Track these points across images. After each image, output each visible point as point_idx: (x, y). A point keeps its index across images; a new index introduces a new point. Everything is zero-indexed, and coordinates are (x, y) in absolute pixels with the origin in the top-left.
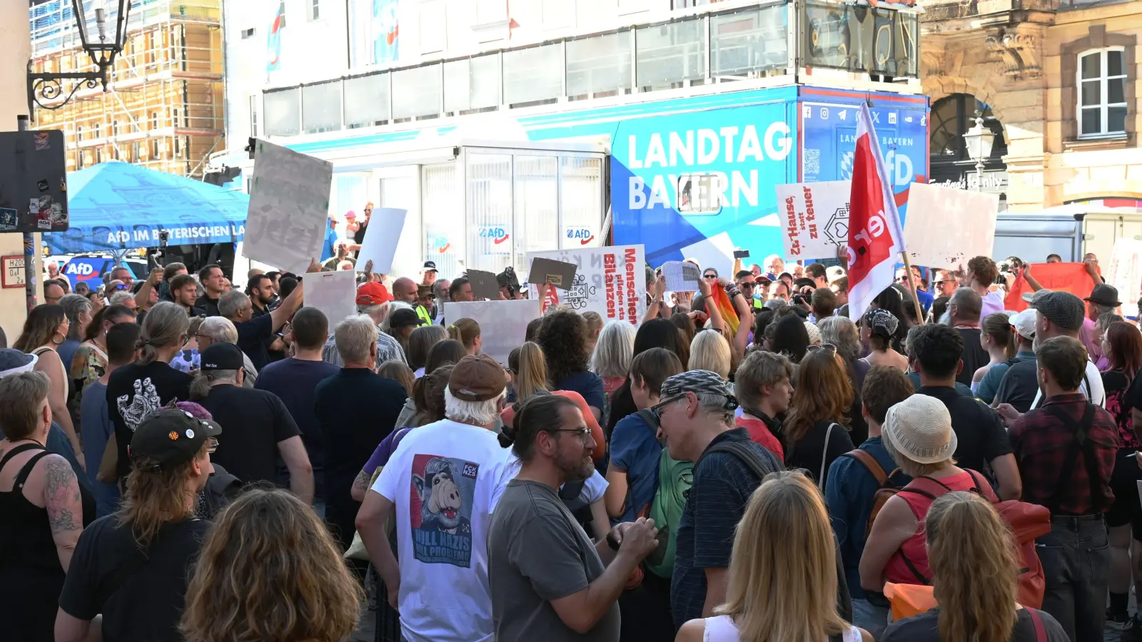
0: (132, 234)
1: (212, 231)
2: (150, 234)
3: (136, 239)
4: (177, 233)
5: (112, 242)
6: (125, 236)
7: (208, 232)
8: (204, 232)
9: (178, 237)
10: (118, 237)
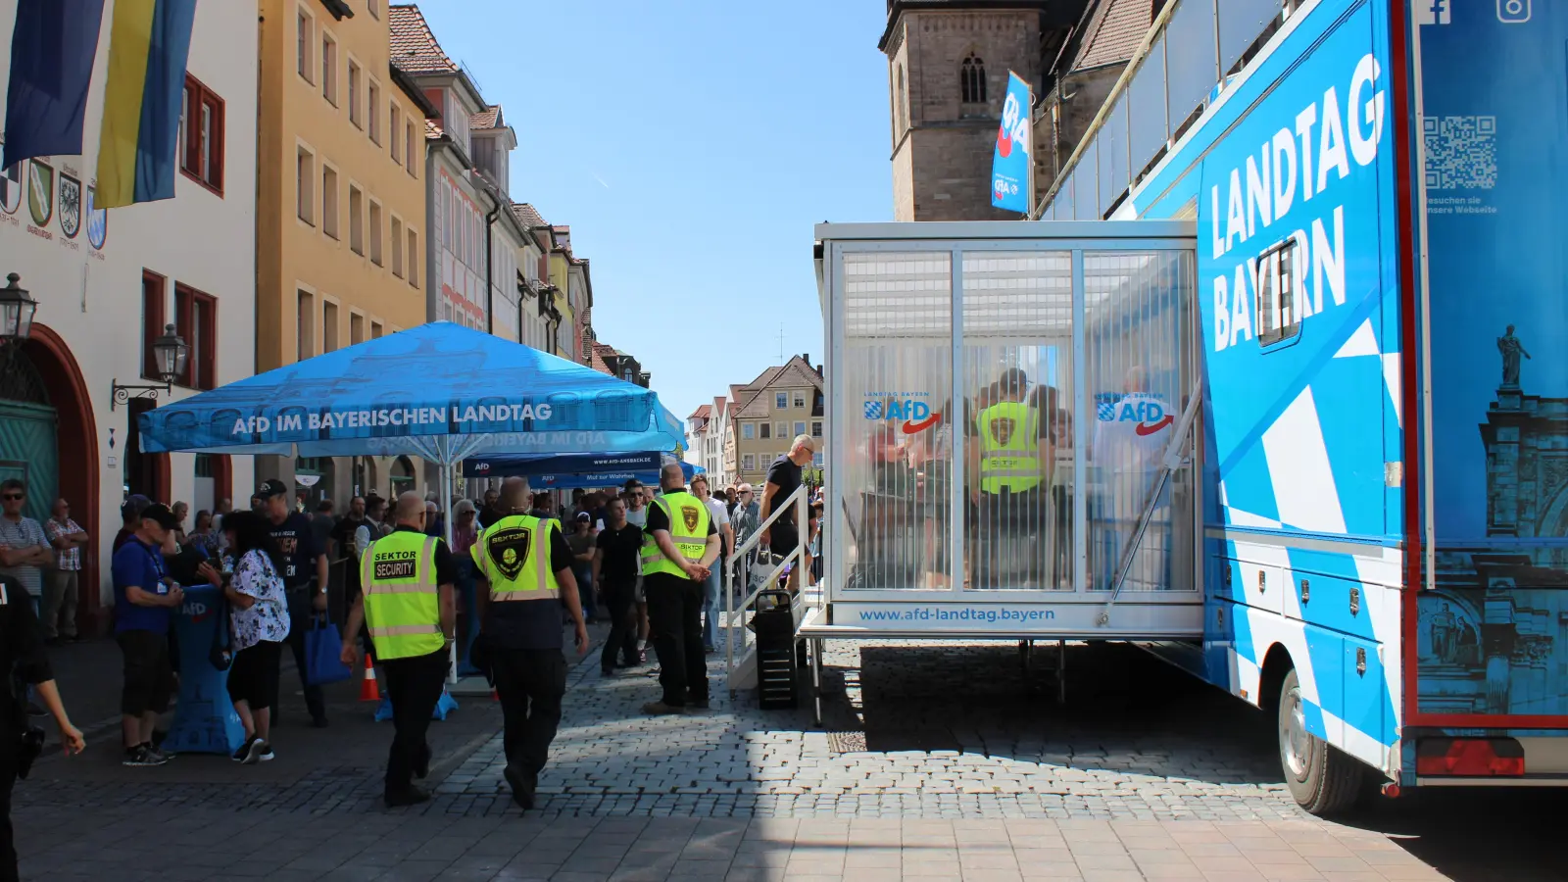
0: (273, 420)
1: (414, 416)
2: (305, 420)
3: (280, 429)
4: (351, 419)
5: (239, 433)
6: (263, 424)
7: (406, 416)
8: (400, 417)
9: (351, 425)
10: (251, 424)
